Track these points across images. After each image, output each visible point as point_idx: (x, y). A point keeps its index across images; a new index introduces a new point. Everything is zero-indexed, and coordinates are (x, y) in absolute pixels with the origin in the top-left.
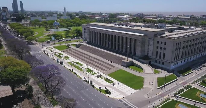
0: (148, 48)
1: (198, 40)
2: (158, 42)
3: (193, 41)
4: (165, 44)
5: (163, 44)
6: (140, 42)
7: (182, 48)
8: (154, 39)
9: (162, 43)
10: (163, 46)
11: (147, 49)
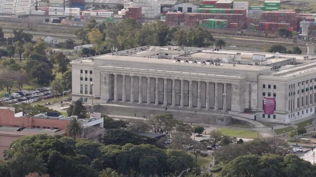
0: (250, 97)
1: (305, 83)
2: (264, 86)
3: (303, 84)
4: (275, 87)
5: (272, 87)
6: (237, 88)
7: (296, 92)
8: (257, 82)
9: (269, 86)
10: (272, 91)
11: (248, 98)
